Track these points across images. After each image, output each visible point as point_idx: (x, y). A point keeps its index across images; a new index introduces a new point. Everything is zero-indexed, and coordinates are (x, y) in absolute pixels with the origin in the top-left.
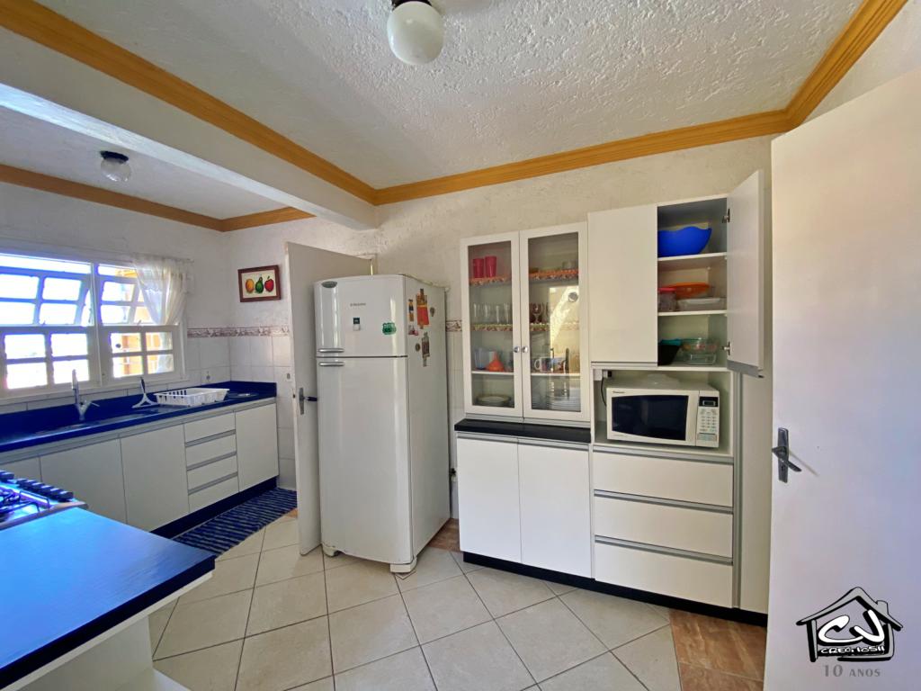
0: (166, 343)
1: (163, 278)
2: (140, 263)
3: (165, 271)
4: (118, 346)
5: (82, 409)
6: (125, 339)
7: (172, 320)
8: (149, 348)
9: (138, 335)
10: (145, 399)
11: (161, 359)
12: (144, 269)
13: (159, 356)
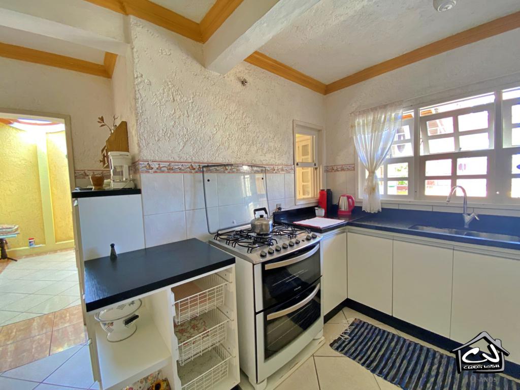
5: (467, 219)
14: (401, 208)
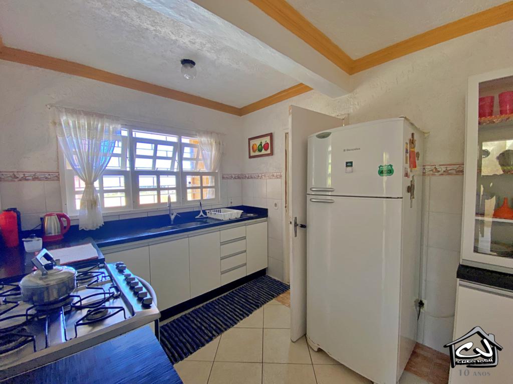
0: (212, 182)
1: (211, 144)
2: (201, 136)
3: (212, 140)
4: (190, 183)
5: (173, 217)
6: (193, 179)
7: (215, 169)
8: (204, 185)
9: (199, 177)
10: (201, 213)
11: (209, 191)
12: (202, 139)
13: (208, 189)
14: (121, 218)
